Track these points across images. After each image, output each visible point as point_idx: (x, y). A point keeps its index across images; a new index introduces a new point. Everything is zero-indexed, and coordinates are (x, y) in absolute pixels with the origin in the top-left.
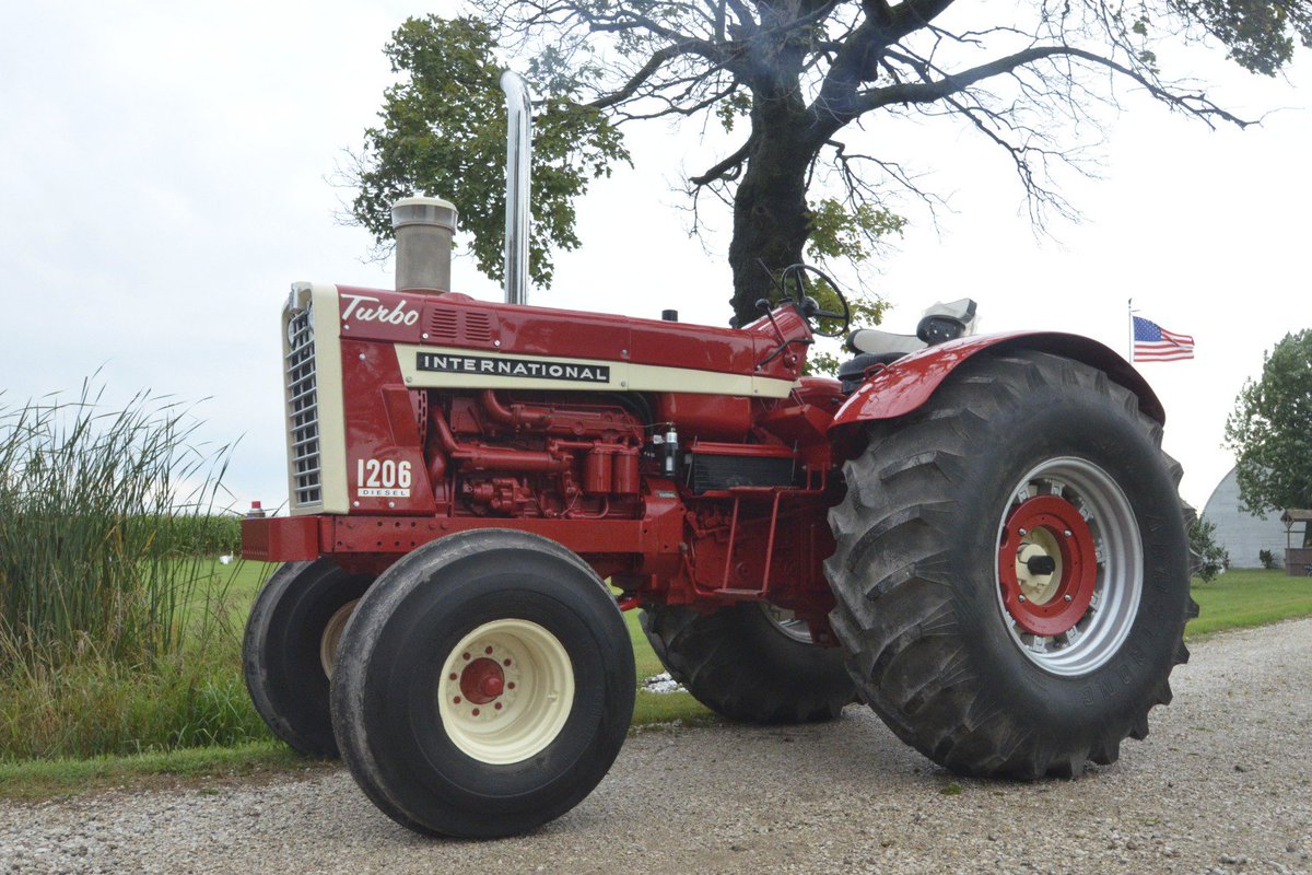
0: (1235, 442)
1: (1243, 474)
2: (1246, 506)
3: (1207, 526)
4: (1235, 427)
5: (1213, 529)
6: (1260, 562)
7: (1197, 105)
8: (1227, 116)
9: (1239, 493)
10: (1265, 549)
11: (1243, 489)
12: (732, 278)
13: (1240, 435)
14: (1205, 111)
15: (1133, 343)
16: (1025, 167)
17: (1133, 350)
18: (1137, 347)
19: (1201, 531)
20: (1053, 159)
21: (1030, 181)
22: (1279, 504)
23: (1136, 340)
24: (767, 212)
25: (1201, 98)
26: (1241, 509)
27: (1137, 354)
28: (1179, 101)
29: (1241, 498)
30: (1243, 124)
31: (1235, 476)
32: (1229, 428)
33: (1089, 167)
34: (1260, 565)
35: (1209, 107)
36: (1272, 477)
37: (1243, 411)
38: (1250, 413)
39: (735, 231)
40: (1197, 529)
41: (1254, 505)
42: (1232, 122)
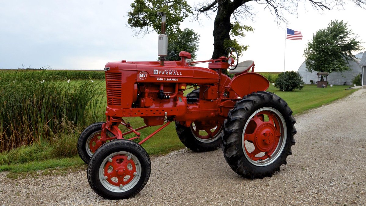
0: (306, 55)
1: (308, 63)
2: (308, 70)
3: (301, 77)
4: (306, 52)
5: (302, 78)
6: (310, 82)
7: (320, 4)
8: (326, 7)
9: (306, 67)
10: (312, 80)
11: (307, 66)
12: (214, 39)
13: (307, 53)
14: (321, 6)
15: (287, 34)
16: (277, 11)
17: (287, 36)
18: (287, 35)
19: (300, 78)
20: (283, 9)
21: (278, 14)
22: (315, 70)
23: (288, 33)
24: (223, 25)
25: (321, 3)
26: (306, 71)
27: (287, 37)
28: (315, 3)
29: (307, 68)
30: (329, 9)
31: (305, 63)
32: (305, 52)
33: (290, 12)
34: (310, 83)
35: (322, 5)
36: (314, 63)
37: (308, 47)
38: (309, 49)
39: (214, 28)
40: (298, 78)
41: (309, 70)
42: (327, 9)
